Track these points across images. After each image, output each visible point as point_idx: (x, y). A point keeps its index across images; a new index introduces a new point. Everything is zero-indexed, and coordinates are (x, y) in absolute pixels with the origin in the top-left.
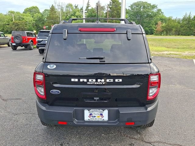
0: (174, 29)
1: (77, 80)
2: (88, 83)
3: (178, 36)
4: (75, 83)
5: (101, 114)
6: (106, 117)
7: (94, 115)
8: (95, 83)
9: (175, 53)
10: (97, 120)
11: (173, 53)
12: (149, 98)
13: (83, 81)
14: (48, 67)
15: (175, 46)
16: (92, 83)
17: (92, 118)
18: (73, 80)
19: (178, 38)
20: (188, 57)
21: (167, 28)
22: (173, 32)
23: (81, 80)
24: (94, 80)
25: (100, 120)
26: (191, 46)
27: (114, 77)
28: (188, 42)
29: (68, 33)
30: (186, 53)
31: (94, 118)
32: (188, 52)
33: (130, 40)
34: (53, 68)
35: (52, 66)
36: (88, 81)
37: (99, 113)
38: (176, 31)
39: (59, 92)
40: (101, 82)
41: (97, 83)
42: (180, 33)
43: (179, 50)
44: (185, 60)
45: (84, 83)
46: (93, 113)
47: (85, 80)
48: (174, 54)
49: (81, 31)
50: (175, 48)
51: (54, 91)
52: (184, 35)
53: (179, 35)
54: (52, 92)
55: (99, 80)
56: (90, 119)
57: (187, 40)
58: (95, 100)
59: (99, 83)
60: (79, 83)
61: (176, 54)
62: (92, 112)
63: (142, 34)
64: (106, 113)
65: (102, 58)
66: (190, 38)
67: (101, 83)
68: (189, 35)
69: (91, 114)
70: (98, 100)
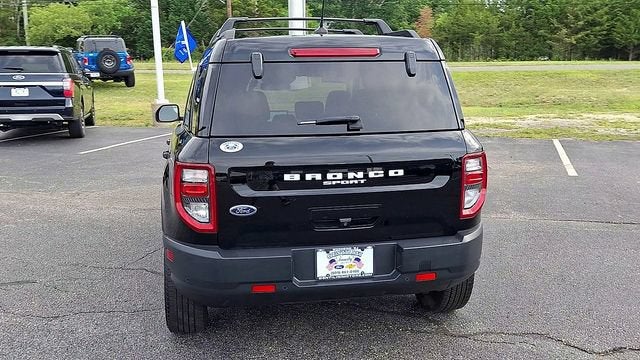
0: (478, 37)
1: (297, 177)
2: (325, 183)
3: (496, 62)
4: (292, 185)
5: (358, 260)
6: (368, 267)
7: (339, 263)
8: (342, 182)
9: (492, 121)
10: (347, 275)
11: (485, 121)
12: (465, 212)
13: (314, 179)
14: (223, 147)
15: (489, 100)
16: (334, 183)
17: (334, 270)
18: (287, 177)
19: (496, 69)
20: (536, 133)
21: (455, 33)
22: (476, 46)
23: (309, 177)
24: (340, 176)
25: (354, 275)
26: (544, 97)
27: (386, 166)
28: (531, 84)
29: (264, 62)
30: (530, 120)
31: (341, 270)
32: (533, 116)
33: (414, 75)
34: (236, 150)
35: (231, 144)
36: (324, 178)
37: (351, 257)
38: (487, 42)
39: (253, 210)
40: (355, 178)
41: (347, 182)
42: (500, 49)
43: (506, 111)
44: (529, 142)
45: (314, 184)
46: (337, 259)
47: (318, 177)
48: (490, 126)
49: (295, 56)
50: (490, 105)
51: (240, 209)
52: (517, 57)
53: (496, 57)
54: (234, 211)
55: (351, 175)
56: (329, 273)
57: (528, 74)
58: (341, 225)
59: (351, 182)
60: (302, 184)
61: (496, 126)
62: (336, 255)
63: (440, 61)
64: (368, 255)
65: (355, 122)
66: (537, 68)
67: (356, 182)
68: (532, 58)
69: (332, 261)
70: (350, 224)
